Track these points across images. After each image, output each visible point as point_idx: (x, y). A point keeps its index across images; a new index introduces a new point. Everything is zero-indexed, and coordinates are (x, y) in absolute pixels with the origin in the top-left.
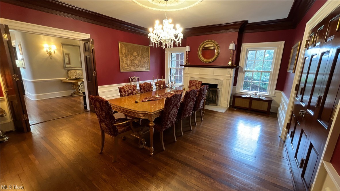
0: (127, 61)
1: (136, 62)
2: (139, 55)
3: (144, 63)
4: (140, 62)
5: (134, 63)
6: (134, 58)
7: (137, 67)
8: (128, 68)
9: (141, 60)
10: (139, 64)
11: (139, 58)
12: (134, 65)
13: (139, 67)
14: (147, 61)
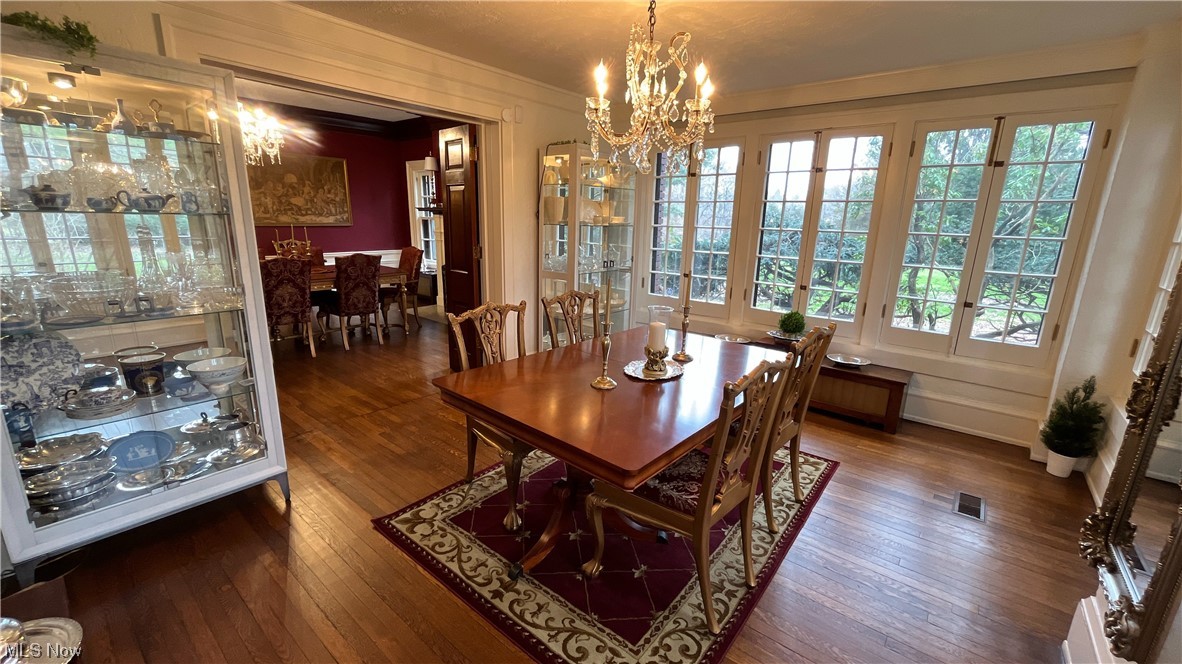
0: (263, 199)
1: (298, 201)
2: (307, 182)
3: (327, 203)
4: (312, 201)
5: (290, 204)
6: (288, 191)
7: (303, 215)
8: (268, 216)
9: (315, 196)
10: (309, 206)
11: (307, 189)
12: (289, 210)
13: (307, 214)
14: (337, 199)
